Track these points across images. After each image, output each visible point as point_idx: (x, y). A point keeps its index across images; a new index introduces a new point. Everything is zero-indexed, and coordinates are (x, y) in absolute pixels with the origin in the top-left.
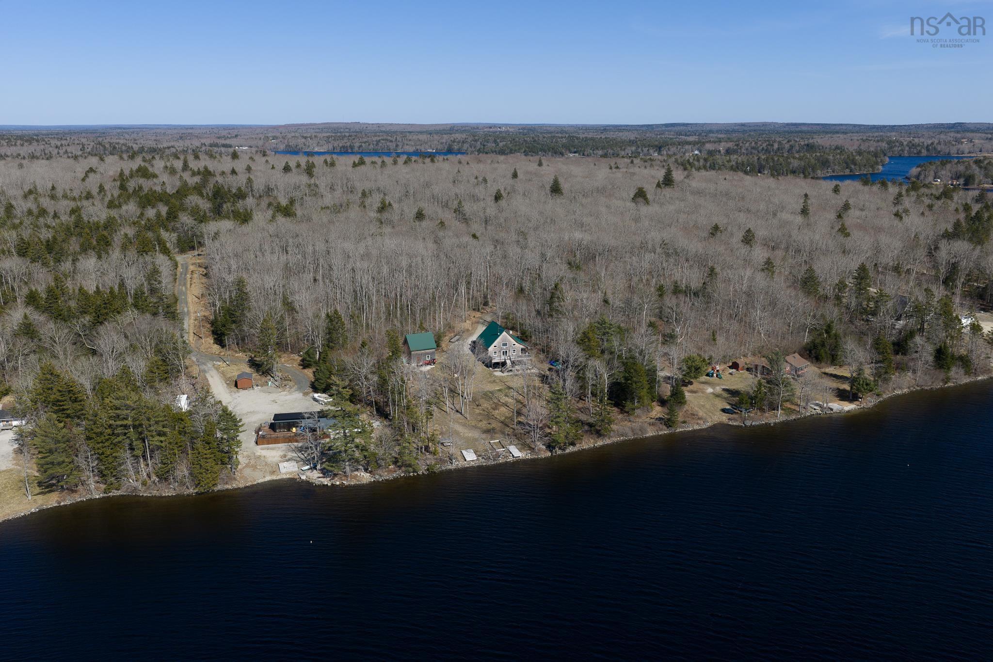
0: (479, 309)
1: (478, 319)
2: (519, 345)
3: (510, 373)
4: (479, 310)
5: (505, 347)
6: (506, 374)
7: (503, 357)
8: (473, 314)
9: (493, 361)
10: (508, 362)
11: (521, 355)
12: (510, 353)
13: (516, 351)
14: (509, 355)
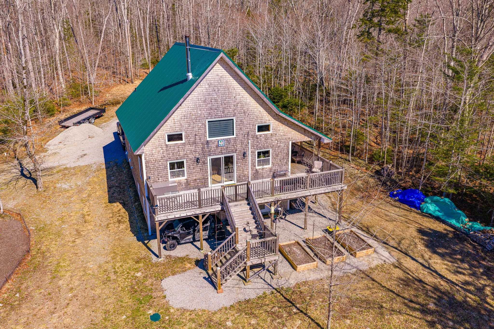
2: (283, 129)
3: (254, 286)
5: (221, 140)
6: (231, 292)
7: (214, 186)
9: (161, 217)
10: (240, 214)
11: (292, 173)
12: (246, 165)
13: (271, 158)
14: (244, 176)
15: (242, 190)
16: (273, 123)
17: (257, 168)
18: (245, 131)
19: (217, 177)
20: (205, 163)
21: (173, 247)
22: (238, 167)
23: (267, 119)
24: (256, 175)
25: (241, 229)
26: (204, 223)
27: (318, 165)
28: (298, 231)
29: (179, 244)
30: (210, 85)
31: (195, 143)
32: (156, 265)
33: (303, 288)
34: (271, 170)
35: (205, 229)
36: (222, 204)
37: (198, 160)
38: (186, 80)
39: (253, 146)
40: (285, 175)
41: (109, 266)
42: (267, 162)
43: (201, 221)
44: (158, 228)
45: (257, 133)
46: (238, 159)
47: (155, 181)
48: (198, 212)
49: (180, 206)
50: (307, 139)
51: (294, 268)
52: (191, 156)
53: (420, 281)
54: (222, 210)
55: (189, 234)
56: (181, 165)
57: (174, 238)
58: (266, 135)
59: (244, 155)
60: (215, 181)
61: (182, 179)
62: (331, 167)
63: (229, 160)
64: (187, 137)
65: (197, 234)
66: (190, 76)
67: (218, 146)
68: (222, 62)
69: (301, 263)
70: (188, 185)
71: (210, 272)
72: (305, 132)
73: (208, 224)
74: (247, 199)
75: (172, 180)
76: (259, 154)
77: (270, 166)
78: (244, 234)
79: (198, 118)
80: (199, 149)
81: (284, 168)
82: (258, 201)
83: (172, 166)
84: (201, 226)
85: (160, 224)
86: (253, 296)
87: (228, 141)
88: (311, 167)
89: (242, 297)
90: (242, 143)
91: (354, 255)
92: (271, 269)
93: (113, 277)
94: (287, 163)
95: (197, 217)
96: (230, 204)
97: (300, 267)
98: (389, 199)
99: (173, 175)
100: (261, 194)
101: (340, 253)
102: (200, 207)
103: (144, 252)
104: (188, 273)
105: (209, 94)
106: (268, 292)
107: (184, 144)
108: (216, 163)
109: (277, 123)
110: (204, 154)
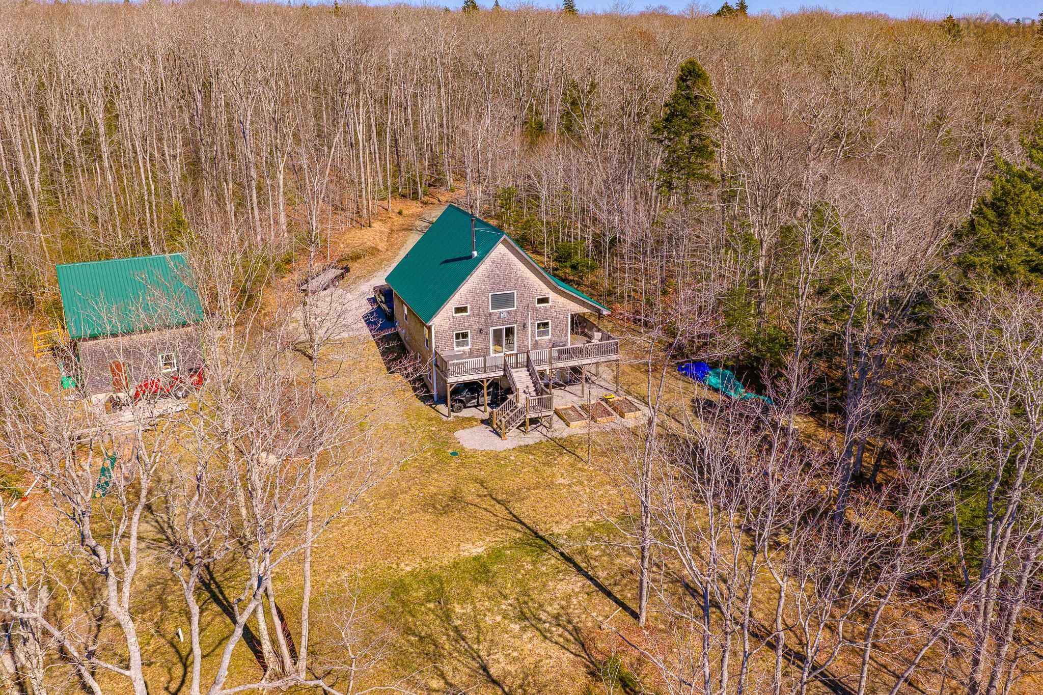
0: (415, 193)
1: (408, 221)
2: (562, 301)
3: (533, 437)
4: (415, 196)
5: (503, 312)
6: (513, 439)
7: (496, 355)
8: (395, 205)
9: (452, 380)
10: (521, 379)
11: (572, 344)
12: (526, 335)
13: (550, 329)
14: (524, 346)
15: (522, 358)
16: (552, 296)
17: (537, 338)
18: (525, 303)
19: (497, 347)
20: (487, 333)
21: (459, 409)
22: (518, 337)
23: (547, 292)
24: (536, 345)
25: (521, 391)
26: (488, 388)
27: (597, 335)
28: (575, 398)
29: (465, 407)
30: (493, 262)
31: (478, 315)
32: (447, 422)
33: (573, 438)
34: (550, 340)
35: (488, 394)
36: (504, 370)
37: (481, 330)
38: (471, 257)
39: (533, 317)
40: (564, 345)
41: (407, 423)
42: (546, 333)
43: (486, 385)
44: (449, 390)
45: (537, 306)
46: (518, 330)
47: (442, 350)
48: (483, 376)
49: (467, 372)
50: (586, 310)
51: (568, 425)
52: (475, 327)
53: (674, 435)
54: (505, 375)
55: (474, 398)
56: (465, 335)
57: (461, 401)
58: (545, 307)
59: (524, 326)
60: (495, 352)
61: (466, 348)
62: (609, 338)
63: (509, 331)
64: (472, 309)
65: (481, 399)
66: (475, 253)
67: (499, 318)
68: (505, 243)
69: (573, 420)
70: (471, 354)
71: (495, 426)
72: (583, 304)
73: (491, 389)
74: (527, 366)
75: (458, 350)
76: (539, 325)
77: (550, 337)
78: (524, 396)
79: (482, 292)
80: (482, 321)
81: (563, 339)
82: (537, 368)
83: (458, 336)
84: (485, 391)
85: (451, 386)
86: (531, 442)
87: (509, 313)
88: (591, 337)
89: (522, 444)
90: (522, 314)
91: (622, 416)
92: (547, 425)
93: (411, 430)
94: (566, 334)
95: (482, 381)
96: (513, 370)
97: (573, 424)
98: (676, 373)
99: (458, 344)
100: (540, 362)
101: (609, 414)
102: (485, 372)
103: (433, 414)
104: (475, 428)
105: (492, 271)
106: (544, 440)
107: (469, 316)
108: (497, 333)
109: (556, 295)
110: (487, 325)
